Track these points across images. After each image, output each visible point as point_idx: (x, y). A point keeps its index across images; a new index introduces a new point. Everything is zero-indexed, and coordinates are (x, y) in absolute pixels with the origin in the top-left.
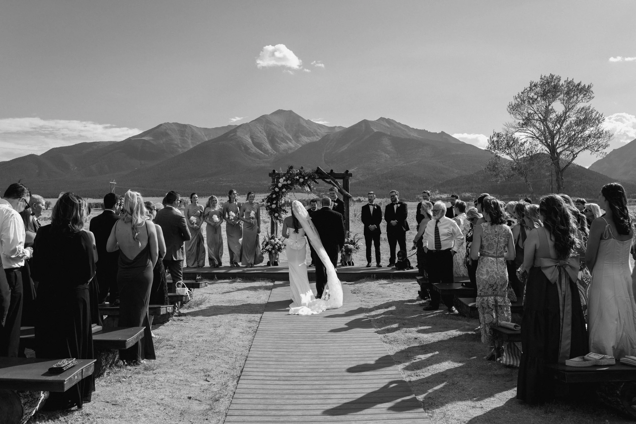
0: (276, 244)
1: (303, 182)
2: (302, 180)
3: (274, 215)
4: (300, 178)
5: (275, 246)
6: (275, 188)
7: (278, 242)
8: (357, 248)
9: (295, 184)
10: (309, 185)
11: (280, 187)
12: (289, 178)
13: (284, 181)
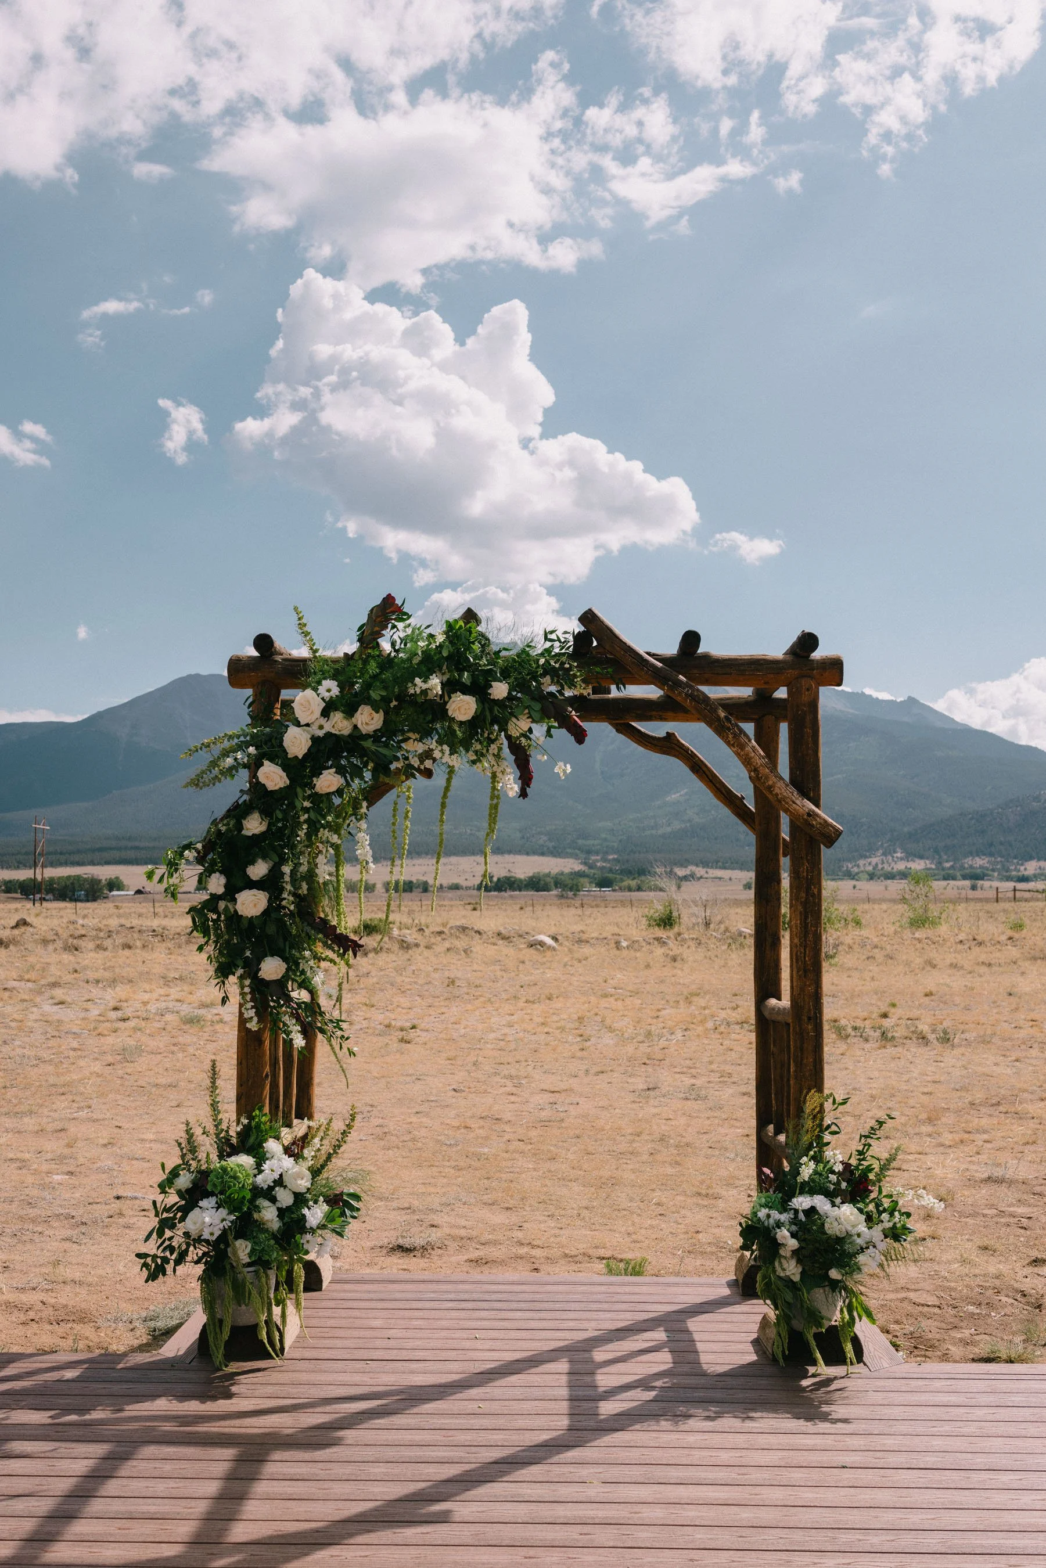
0: (269, 1194)
1: (474, 725)
2: (462, 707)
3: (252, 971)
4: (451, 687)
5: (258, 1207)
6: (262, 765)
7: (281, 1175)
8: (895, 1234)
9: (411, 735)
10: (520, 744)
11: (296, 757)
12: (367, 686)
13: (325, 713)
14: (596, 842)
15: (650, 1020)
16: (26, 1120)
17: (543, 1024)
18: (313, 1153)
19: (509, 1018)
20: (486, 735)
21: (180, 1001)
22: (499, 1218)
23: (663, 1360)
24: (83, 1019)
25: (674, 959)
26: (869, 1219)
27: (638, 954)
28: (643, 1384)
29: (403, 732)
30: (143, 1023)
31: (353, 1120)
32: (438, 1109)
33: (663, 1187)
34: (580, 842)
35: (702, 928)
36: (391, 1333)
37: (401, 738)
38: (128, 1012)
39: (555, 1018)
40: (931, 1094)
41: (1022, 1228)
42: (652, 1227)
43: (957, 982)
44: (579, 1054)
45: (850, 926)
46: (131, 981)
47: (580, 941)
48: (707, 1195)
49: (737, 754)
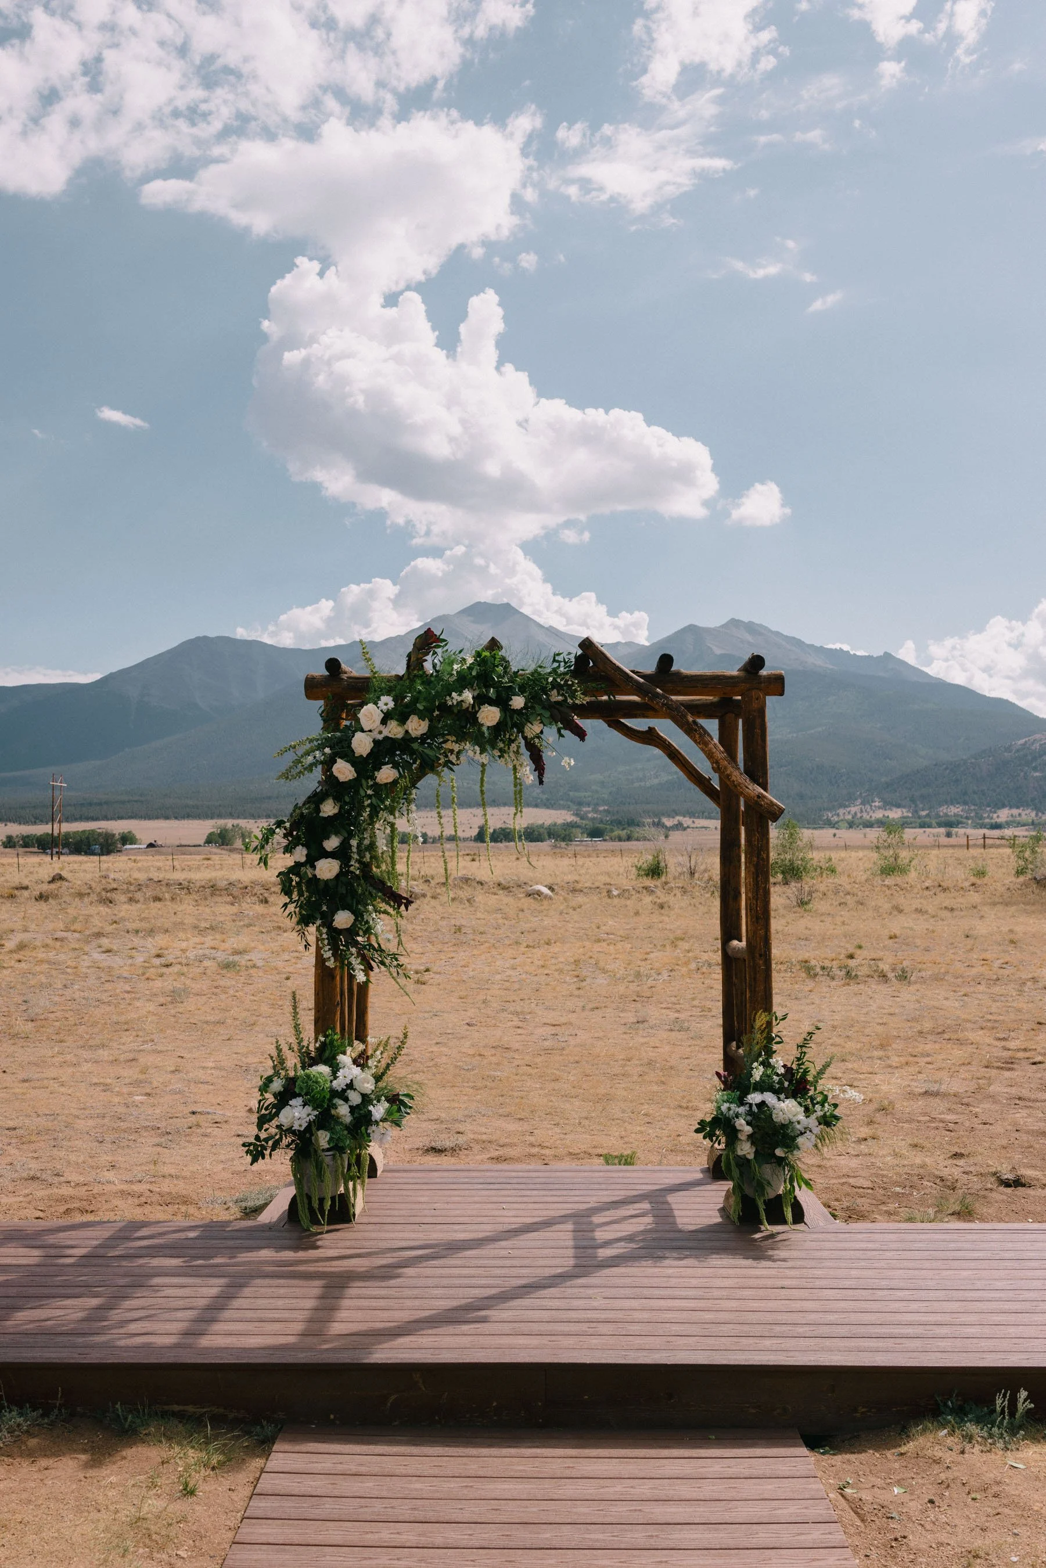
0: (342, 1095)
1: (498, 729)
2: (489, 715)
3: (327, 921)
4: (481, 700)
5: (335, 1104)
6: (335, 762)
7: (352, 1080)
8: (827, 1121)
9: (449, 737)
10: (534, 743)
11: (362, 756)
12: (415, 700)
13: (384, 722)
14: (587, 794)
15: (639, 963)
16: (101, 1052)
17: (543, 966)
18: (375, 1063)
19: (512, 962)
20: (507, 736)
21: (215, 948)
22: (512, 1126)
23: (646, 1222)
24: (131, 965)
25: (662, 907)
26: (807, 1111)
27: (628, 902)
28: (630, 1239)
29: (443, 735)
30: (185, 969)
31: (406, 1037)
32: (455, 1040)
33: (651, 1102)
34: (571, 793)
35: (687, 876)
36: (436, 1206)
37: (441, 740)
38: (170, 959)
39: (553, 961)
40: (885, 1024)
41: (949, 1130)
42: (641, 1132)
43: (921, 925)
44: (576, 993)
45: (824, 875)
46: (167, 931)
47: (574, 891)
48: (687, 1108)
49: (703, 750)
